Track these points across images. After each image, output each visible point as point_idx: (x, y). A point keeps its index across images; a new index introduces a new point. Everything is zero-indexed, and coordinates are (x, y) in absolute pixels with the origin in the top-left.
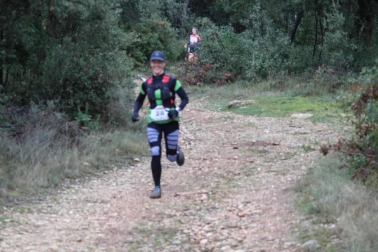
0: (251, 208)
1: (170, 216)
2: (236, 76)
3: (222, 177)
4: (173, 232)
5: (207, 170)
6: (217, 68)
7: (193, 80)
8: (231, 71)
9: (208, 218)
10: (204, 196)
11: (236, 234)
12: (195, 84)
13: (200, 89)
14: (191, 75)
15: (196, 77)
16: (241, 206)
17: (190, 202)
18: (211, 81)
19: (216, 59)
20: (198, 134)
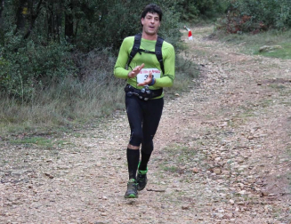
0: (260, 132)
1: (195, 139)
2: (268, 26)
3: (243, 108)
4: (194, 152)
5: (232, 102)
6: (253, 19)
7: (234, 29)
8: (264, 22)
9: (224, 140)
10: (225, 123)
11: (244, 153)
12: (235, 32)
13: (239, 37)
14: (233, 25)
15: (236, 26)
16: (252, 131)
17: (213, 128)
18: (249, 30)
19: (253, 12)
20: (231, 74)
